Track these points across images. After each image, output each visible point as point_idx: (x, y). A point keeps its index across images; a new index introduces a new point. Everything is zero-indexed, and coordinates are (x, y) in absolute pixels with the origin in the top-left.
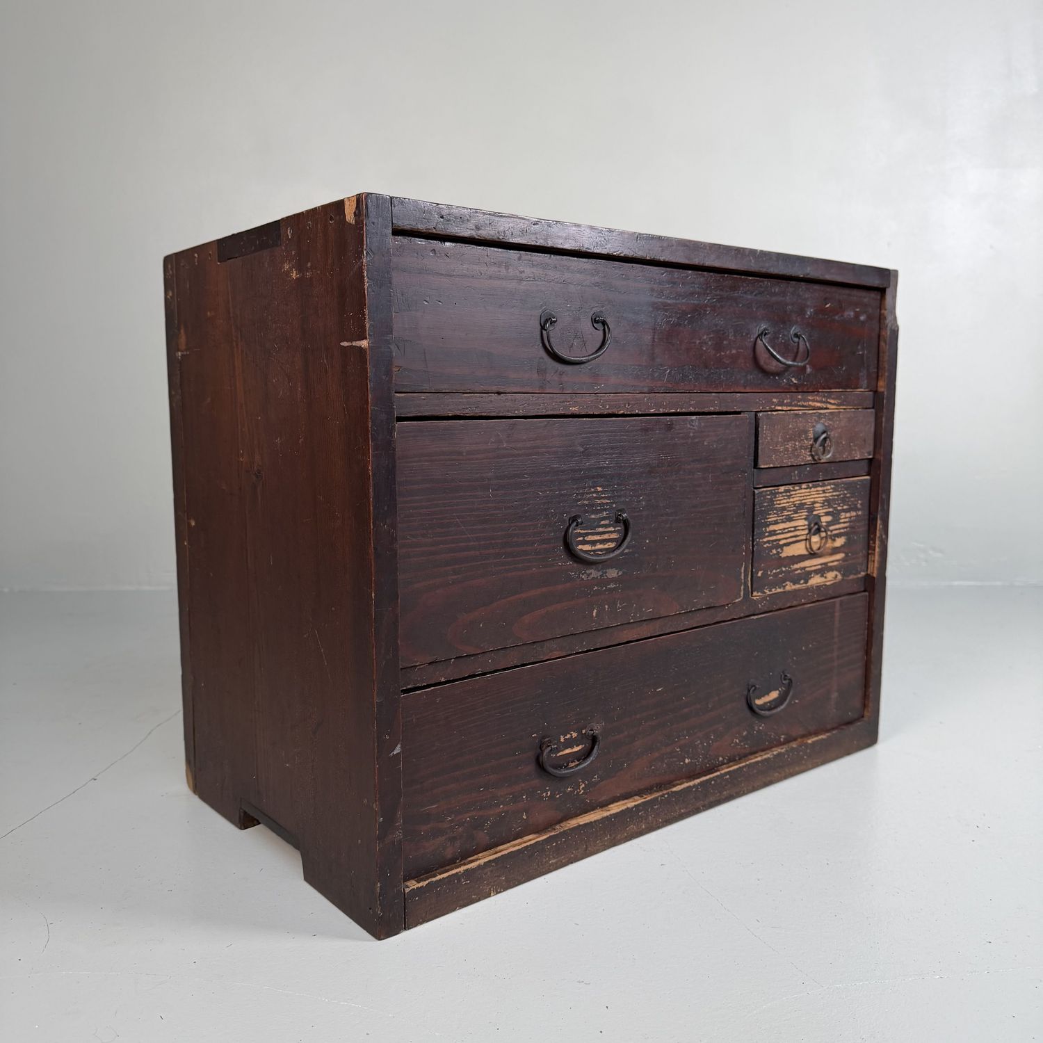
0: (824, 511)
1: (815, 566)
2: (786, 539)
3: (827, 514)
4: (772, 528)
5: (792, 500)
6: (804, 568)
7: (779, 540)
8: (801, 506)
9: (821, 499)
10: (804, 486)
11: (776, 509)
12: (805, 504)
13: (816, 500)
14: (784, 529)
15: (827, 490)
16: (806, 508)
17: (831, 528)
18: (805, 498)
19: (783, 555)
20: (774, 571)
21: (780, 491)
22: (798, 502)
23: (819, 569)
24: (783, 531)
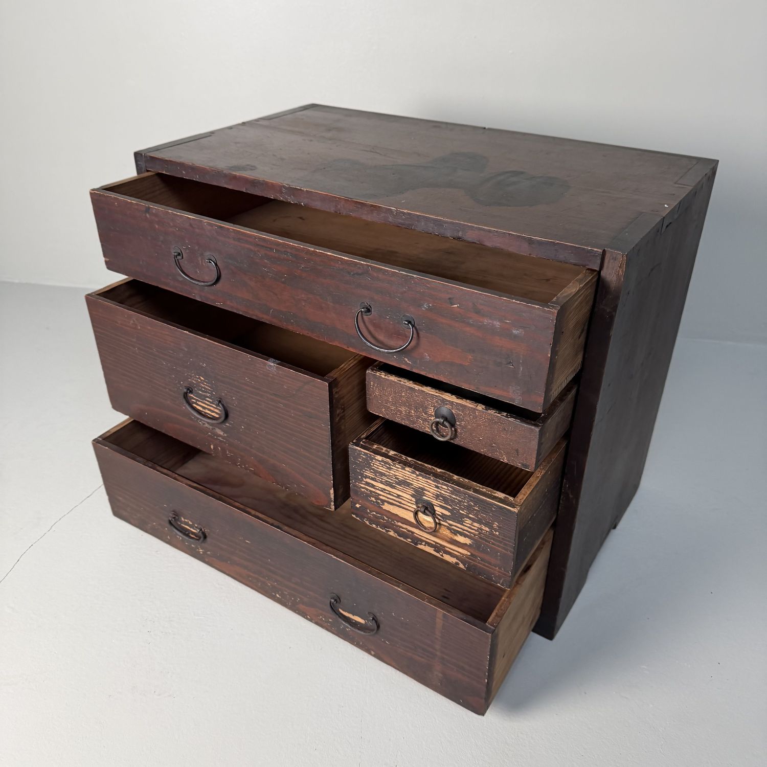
0: (439, 503)
1: (427, 539)
2: (388, 498)
3: (441, 507)
4: (368, 480)
5: (391, 472)
6: (413, 533)
7: (380, 495)
8: (404, 483)
9: (436, 492)
10: (407, 469)
11: (373, 469)
12: (412, 484)
13: (427, 488)
14: (385, 490)
15: (441, 487)
16: (413, 488)
17: (451, 522)
18: (411, 480)
19: (384, 507)
20: (374, 513)
21: (376, 458)
22: (401, 478)
23: (432, 544)
24: (383, 490)
